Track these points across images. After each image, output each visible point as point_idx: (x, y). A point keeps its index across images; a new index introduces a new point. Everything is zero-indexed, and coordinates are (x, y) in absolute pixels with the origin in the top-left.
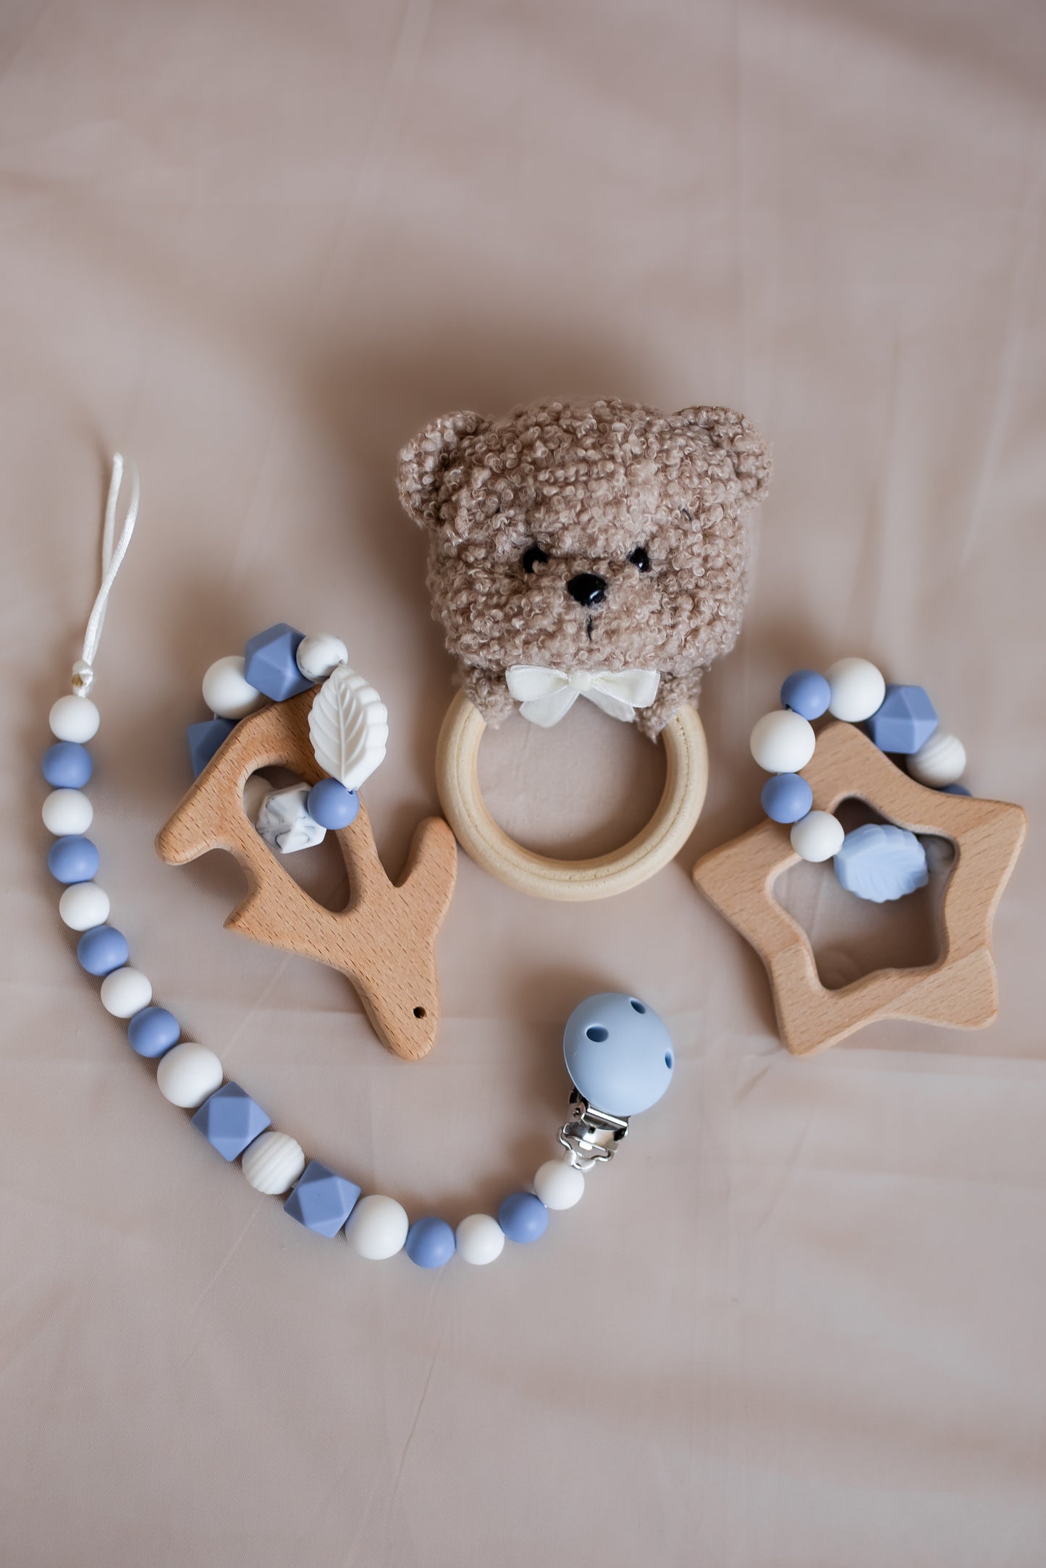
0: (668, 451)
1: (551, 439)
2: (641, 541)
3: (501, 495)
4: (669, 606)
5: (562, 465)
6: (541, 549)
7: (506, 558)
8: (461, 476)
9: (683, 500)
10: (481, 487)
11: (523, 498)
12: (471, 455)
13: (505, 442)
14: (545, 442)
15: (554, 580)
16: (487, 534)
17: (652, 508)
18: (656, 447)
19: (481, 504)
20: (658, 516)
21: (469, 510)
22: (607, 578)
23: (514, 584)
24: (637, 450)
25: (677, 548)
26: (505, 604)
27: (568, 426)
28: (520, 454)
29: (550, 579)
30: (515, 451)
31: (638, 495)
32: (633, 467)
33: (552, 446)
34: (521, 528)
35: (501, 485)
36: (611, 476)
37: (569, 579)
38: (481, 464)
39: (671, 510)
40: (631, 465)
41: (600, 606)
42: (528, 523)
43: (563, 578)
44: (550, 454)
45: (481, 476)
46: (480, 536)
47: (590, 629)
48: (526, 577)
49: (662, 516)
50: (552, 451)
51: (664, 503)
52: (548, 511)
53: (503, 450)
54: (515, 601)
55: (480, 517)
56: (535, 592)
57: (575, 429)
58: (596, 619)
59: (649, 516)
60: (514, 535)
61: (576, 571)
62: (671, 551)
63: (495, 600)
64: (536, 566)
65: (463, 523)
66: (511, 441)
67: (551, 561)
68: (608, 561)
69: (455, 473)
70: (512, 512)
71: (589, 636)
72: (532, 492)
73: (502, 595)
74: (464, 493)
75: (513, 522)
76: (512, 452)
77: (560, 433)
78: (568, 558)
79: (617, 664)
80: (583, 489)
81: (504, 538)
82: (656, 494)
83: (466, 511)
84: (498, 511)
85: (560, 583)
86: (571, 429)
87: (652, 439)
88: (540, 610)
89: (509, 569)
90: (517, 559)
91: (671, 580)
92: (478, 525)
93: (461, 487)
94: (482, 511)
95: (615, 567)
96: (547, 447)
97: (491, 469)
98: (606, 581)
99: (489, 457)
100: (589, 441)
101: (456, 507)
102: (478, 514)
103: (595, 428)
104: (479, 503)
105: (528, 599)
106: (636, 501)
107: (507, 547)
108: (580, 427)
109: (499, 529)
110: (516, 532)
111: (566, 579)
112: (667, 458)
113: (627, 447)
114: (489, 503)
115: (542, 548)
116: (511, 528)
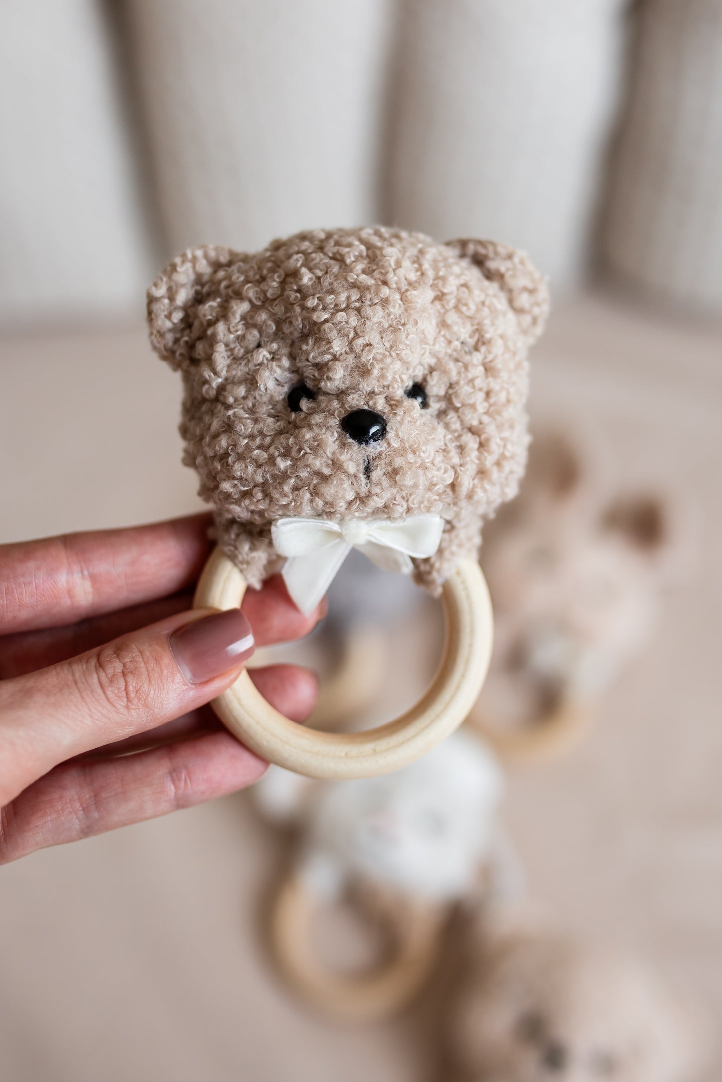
0: (443, 279)
1: (316, 266)
2: (419, 374)
3: (261, 327)
4: (454, 445)
5: (331, 291)
6: (308, 386)
7: (269, 396)
8: (219, 309)
9: (462, 330)
10: (239, 322)
11: (286, 329)
12: (228, 287)
13: (265, 272)
14: (310, 269)
15: (326, 417)
16: (246, 370)
17: (430, 337)
18: (430, 273)
19: (241, 338)
20: (437, 347)
21: (227, 345)
22: (384, 413)
23: (278, 424)
24: (413, 276)
25: (457, 383)
26: (269, 447)
27: (334, 254)
28: (283, 283)
29: (322, 415)
30: (278, 280)
31: (416, 323)
32: (408, 293)
33: (320, 273)
34: (286, 362)
35: (263, 316)
36: (385, 302)
37: (343, 415)
38: (239, 295)
39: (450, 342)
40: (407, 290)
41: (379, 445)
42: (292, 357)
43: (336, 414)
44: (317, 281)
45: (240, 308)
46: (240, 371)
47: (368, 471)
48: (293, 416)
49: (441, 347)
50: (319, 278)
51: (443, 333)
52: (318, 341)
53: (263, 279)
54: (282, 439)
55: (240, 351)
56: (304, 430)
57: (342, 256)
58: (374, 460)
59: (427, 346)
60: (278, 371)
61: (350, 407)
62: (451, 386)
63: (258, 441)
64: (304, 404)
65: (221, 358)
66: (273, 270)
67: (321, 398)
68: (385, 395)
69: (211, 306)
70: (275, 346)
71: (368, 477)
72: (299, 323)
73: (266, 436)
74: (221, 327)
75: (276, 357)
76: (274, 280)
77: (327, 260)
78: (341, 395)
79: (401, 509)
80: (356, 315)
81: (267, 374)
82: (434, 322)
83: (223, 346)
84: (259, 346)
85: (333, 421)
86: (338, 256)
87: (426, 266)
88: (310, 449)
89: (272, 409)
90: (281, 398)
91: (452, 416)
92: (236, 359)
93: (217, 320)
94: (242, 346)
95: (392, 402)
96: (313, 273)
97: (250, 301)
98: (384, 417)
99: (248, 288)
100: (359, 267)
101: (212, 341)
102: (237, 349)
103: (365, 254)
104: (238, 337)
105: (296, 437)
106: (414, 329)
107: (271, 385)
108: (348, 252)
109: (261, 365)
110: (280, 367)
111: (339, 417)
112: (443, 285)
113: (401, 272)
114: (249, 337)
115: (310, 384)
116: (274, 363)
